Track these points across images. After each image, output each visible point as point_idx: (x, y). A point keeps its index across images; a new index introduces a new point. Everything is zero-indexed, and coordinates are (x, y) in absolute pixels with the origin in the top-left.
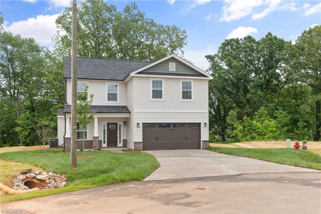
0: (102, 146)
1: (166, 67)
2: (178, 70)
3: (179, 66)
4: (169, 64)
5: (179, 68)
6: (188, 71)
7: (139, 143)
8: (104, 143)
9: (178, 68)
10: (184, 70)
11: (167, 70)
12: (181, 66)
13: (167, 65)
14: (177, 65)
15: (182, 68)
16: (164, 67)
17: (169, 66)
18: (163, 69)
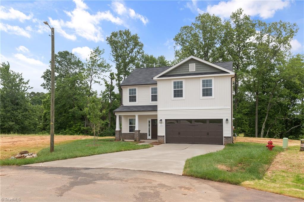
0: (147, 138)
1: (187, 69)
2: (198, 70)
3: (199, 66)
4: (189, 65)
5: (200, 68)
6: (208, 69)
7: (162, 136)
8: (149, 135)
9: (198, 68)
10: (204, 69)
11: (187, 71)
12: (201, 65)
13: (187, 66)
14: (197, 66)
15: (201, 67)
16: (184, 69)
17: (189, 67)
18: (184, 71)
